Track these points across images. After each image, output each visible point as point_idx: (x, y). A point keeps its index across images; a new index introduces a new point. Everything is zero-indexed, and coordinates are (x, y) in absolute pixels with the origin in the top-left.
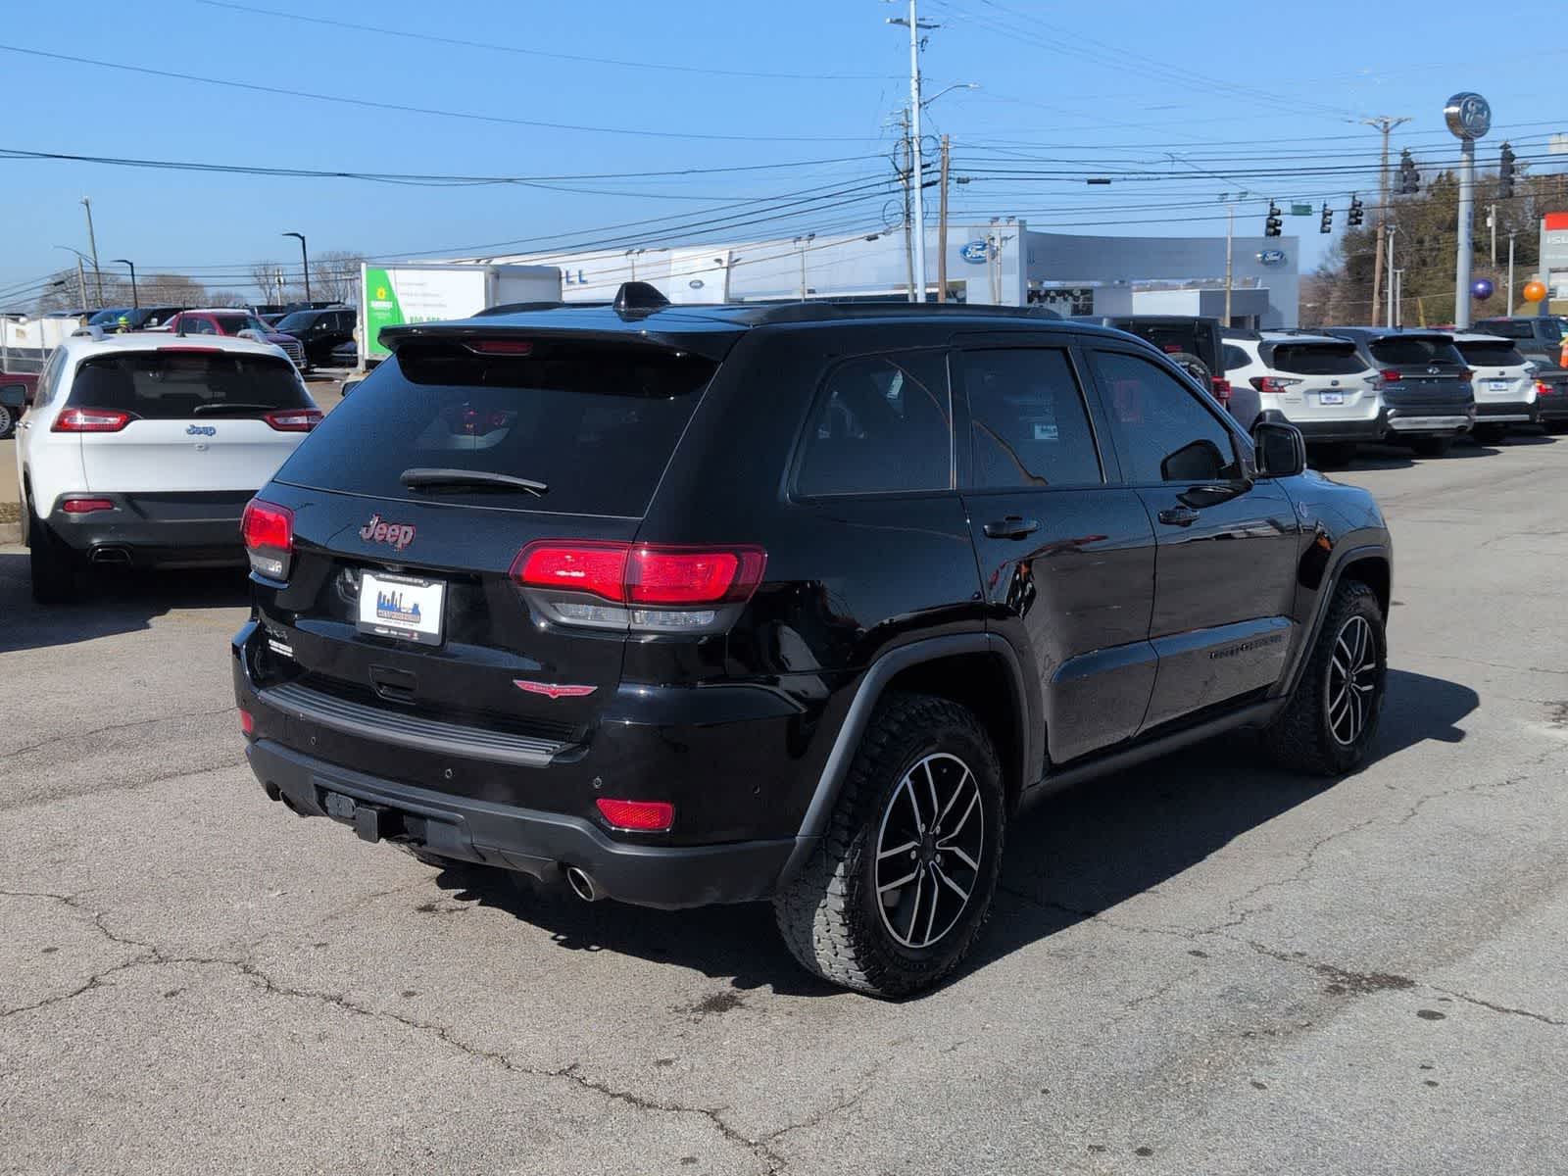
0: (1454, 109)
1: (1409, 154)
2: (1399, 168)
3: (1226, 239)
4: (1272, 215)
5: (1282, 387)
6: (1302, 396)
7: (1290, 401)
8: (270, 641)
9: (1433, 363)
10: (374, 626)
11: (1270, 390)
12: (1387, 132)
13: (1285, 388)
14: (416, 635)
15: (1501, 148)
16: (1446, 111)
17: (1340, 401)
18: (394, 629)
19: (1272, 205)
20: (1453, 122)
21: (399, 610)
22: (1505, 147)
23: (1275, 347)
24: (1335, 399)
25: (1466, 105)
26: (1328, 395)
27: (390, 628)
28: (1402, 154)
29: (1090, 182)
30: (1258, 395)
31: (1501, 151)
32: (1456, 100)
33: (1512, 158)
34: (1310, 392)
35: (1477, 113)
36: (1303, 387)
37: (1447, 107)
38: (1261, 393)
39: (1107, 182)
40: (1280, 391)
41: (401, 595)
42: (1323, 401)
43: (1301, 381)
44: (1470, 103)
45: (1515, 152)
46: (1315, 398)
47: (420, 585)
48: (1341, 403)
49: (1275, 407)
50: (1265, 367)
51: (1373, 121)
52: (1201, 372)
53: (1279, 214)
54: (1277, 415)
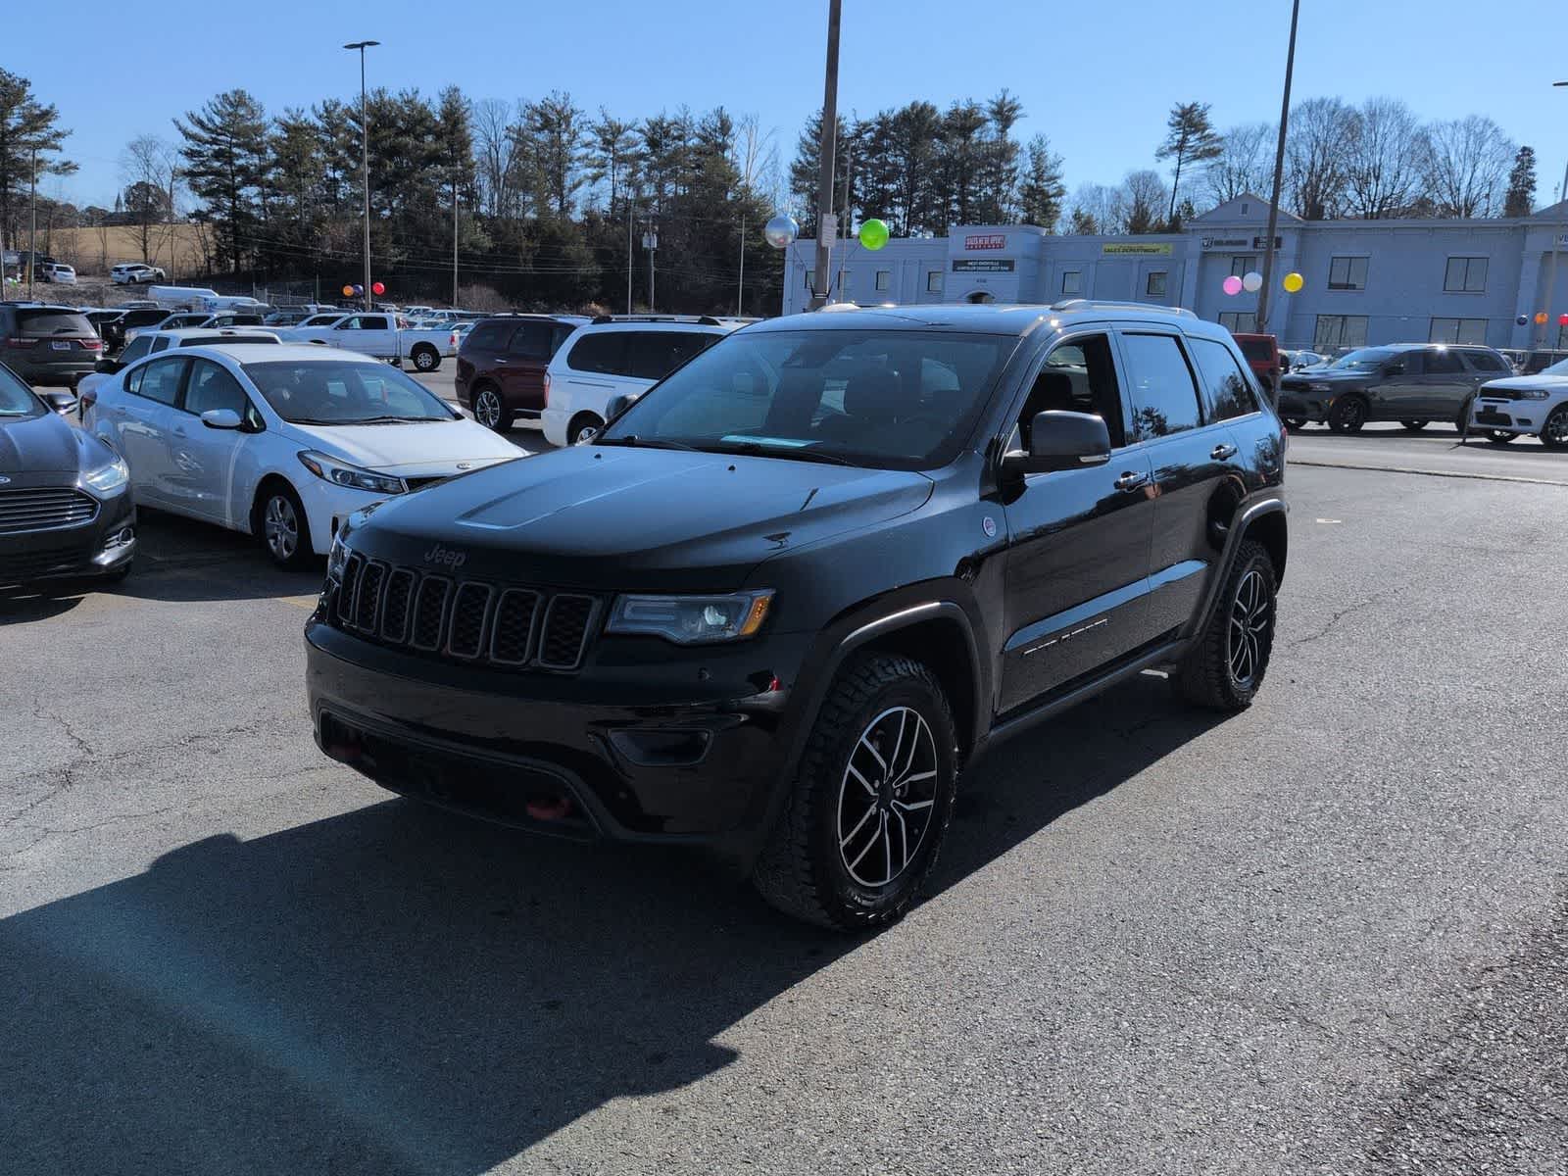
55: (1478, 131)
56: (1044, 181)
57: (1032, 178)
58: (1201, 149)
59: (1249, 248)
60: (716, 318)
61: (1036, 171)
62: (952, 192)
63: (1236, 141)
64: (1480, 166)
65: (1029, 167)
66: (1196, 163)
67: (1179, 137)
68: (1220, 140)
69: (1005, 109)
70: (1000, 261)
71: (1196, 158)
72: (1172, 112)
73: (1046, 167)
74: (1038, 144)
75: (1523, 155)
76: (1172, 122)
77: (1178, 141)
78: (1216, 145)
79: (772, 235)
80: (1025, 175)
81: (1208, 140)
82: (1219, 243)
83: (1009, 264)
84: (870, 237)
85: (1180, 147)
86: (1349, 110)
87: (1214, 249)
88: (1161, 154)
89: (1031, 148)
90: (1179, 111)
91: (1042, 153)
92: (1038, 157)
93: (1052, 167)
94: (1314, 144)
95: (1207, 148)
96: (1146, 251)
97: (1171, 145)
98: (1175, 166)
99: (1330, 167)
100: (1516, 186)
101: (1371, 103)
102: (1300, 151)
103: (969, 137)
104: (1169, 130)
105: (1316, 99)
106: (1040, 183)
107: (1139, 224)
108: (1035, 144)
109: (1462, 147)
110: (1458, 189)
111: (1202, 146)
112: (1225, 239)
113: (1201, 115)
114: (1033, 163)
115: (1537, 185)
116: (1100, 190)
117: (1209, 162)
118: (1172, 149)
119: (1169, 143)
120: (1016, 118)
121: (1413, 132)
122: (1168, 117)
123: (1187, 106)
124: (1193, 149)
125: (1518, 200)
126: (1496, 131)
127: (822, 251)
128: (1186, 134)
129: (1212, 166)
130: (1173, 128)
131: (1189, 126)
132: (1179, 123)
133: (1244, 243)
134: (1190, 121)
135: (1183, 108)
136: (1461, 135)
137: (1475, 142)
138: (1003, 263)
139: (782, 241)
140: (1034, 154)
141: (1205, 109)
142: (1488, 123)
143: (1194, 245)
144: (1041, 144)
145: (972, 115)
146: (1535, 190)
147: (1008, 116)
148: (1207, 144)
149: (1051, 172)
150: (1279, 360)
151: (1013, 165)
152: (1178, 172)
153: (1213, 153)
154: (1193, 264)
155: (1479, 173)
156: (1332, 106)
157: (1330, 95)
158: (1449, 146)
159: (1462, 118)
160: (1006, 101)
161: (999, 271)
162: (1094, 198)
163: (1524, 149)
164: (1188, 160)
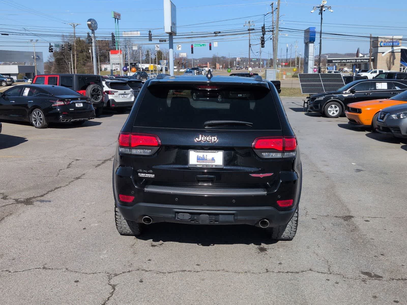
0: (89, 23)
1: (89, 34)
2: (87, 37)
3: (34, 52)
4: (50, 47)
5: (114, 93)
6: (118, 96)
7: (116, 97)
8: (139, 174)
9: (139, 87)
10: (196, 165)
11: (111, 94)
12: (74, 27)
13: (114, 94)
14: (214, 166)
15: (111, 34)
16: (87, 23)
17: (126, 96)
18: (205, 165)
19: (50, 44)
20: (89, 26)
21: (206, 160)
22: (112, 34)
23: (110, 83)
24: (125, 96)
25: (92, 22)
26: (123, 95)
27: (203, 165)
28: (87, 34)
29: (2, 34)
30: (108, 96)
31: (111, 35)
32: (89, 20)
33: (114, 37)
34: (119, 94)
35: (94, 24)
36: (118, 93)
37: (88, 22)
38: (109, 95)
39: (8, 35)
40: (113, 94)
41: (206, 156)
42: (123, 97)
43: (118, 92)
44: (93, 21)
45: (115, 35)
46: (121, 96)
47: (215, 152)
48: (126, 97)
49: (113, 98)
50: (108, 88)
51: (71, 24)
52: (100, 89)
53: (52, 46)
54: (113, 100)
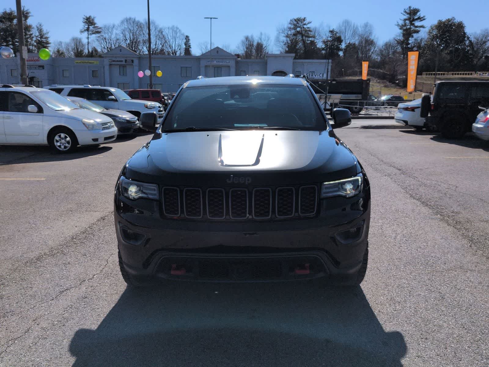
55: (175, 30)
56: (43, 39)
57: (39, 38)
58: (95, 31)
59: (124, 63)
60: (11, 85)
61: (40, 35)
62: (9, 41)
63: (106, 29)
64: (177, 40)
65: (37, 34)
66: (94, 35)
67: (87, 26)
68: (100, 28)
69: (25, 13)
70: (38, 66)
71: (93, 33)
72: (83, 18)
73: (44, 34)
74: (39, 26)
75: (187, 38)
76: (84, 21)
77: (87, 28)
78: (100, 30)
79: (4, 54)
80: (36, 36)
81: (96, 28)
82: (114, 61)
83: (42, 67)
84: (44, 55)
85: (88, 30)
86: (138, 22)
87: (114, 63)
88: (82, 32)
89: (37, 27)
90: (85, 18)
91: (41, 29)
92: (40, 30)
93: (46, 34)
94: (130, 31)
95: (96, 30)
96: (90, 63)
97: (84, 29)
98: (87, 36)
99: (135, 39)
100: (186, 47)
101: (145, 20)
102: (126, 33)
103: (12, 22)
104: (83, 24)
105: (128, 17)
106: (42, 39)
107: (79, 54)
108: (38, 26)
109: (172, 34)
110: (172, 47)
111: (95, 30)
112: (116, 60)
113: (93, 20)
114: (39, 32)
115: (191, 47)
116: (61, 43)
117: (98, 35)
118: (85, 30)
119: (84, 28)
120: (29, 16)
121: (158, 29)
122: (82, 20)
123: (88, 17)
124: (92, 31)
125: (187, 51)
126: (180, 30)
127: (22, 59)
128: (89, 26)
129: (99, 37)
130: (84, 24)
131: (89, 23)
132: (86, 22)
133: (122, 61)
134: (89, 21)
135: (86, 17)
136: (171, 31)
137: (175, 33)
138: (40, 66)
139: (8, 56)
140: (38, 29)
141: (94, 18)
142: (177, 28)
143: (106, 62)
144: (40, 26)
145: (12, 14)
146: (191, 48)
147: (26, 15)
148: (96, 29)
149: (46, 36)
150: (162, 97)
151: (31, 32)
152: (88, 38)
153: (98, 32)
154: (107, 68)
155: (177, 43)
156: (133, 20)
157: (133, 17)
158: (168, 34)
159: (171, 26)
160: (25, 10)
161: (39, 69)
162: (59, 45)
163: (187, 36)
164: (91, 34)
